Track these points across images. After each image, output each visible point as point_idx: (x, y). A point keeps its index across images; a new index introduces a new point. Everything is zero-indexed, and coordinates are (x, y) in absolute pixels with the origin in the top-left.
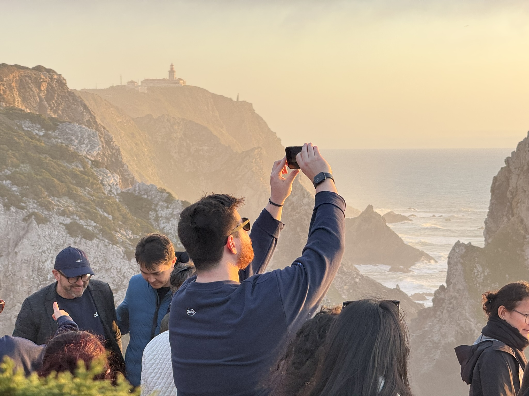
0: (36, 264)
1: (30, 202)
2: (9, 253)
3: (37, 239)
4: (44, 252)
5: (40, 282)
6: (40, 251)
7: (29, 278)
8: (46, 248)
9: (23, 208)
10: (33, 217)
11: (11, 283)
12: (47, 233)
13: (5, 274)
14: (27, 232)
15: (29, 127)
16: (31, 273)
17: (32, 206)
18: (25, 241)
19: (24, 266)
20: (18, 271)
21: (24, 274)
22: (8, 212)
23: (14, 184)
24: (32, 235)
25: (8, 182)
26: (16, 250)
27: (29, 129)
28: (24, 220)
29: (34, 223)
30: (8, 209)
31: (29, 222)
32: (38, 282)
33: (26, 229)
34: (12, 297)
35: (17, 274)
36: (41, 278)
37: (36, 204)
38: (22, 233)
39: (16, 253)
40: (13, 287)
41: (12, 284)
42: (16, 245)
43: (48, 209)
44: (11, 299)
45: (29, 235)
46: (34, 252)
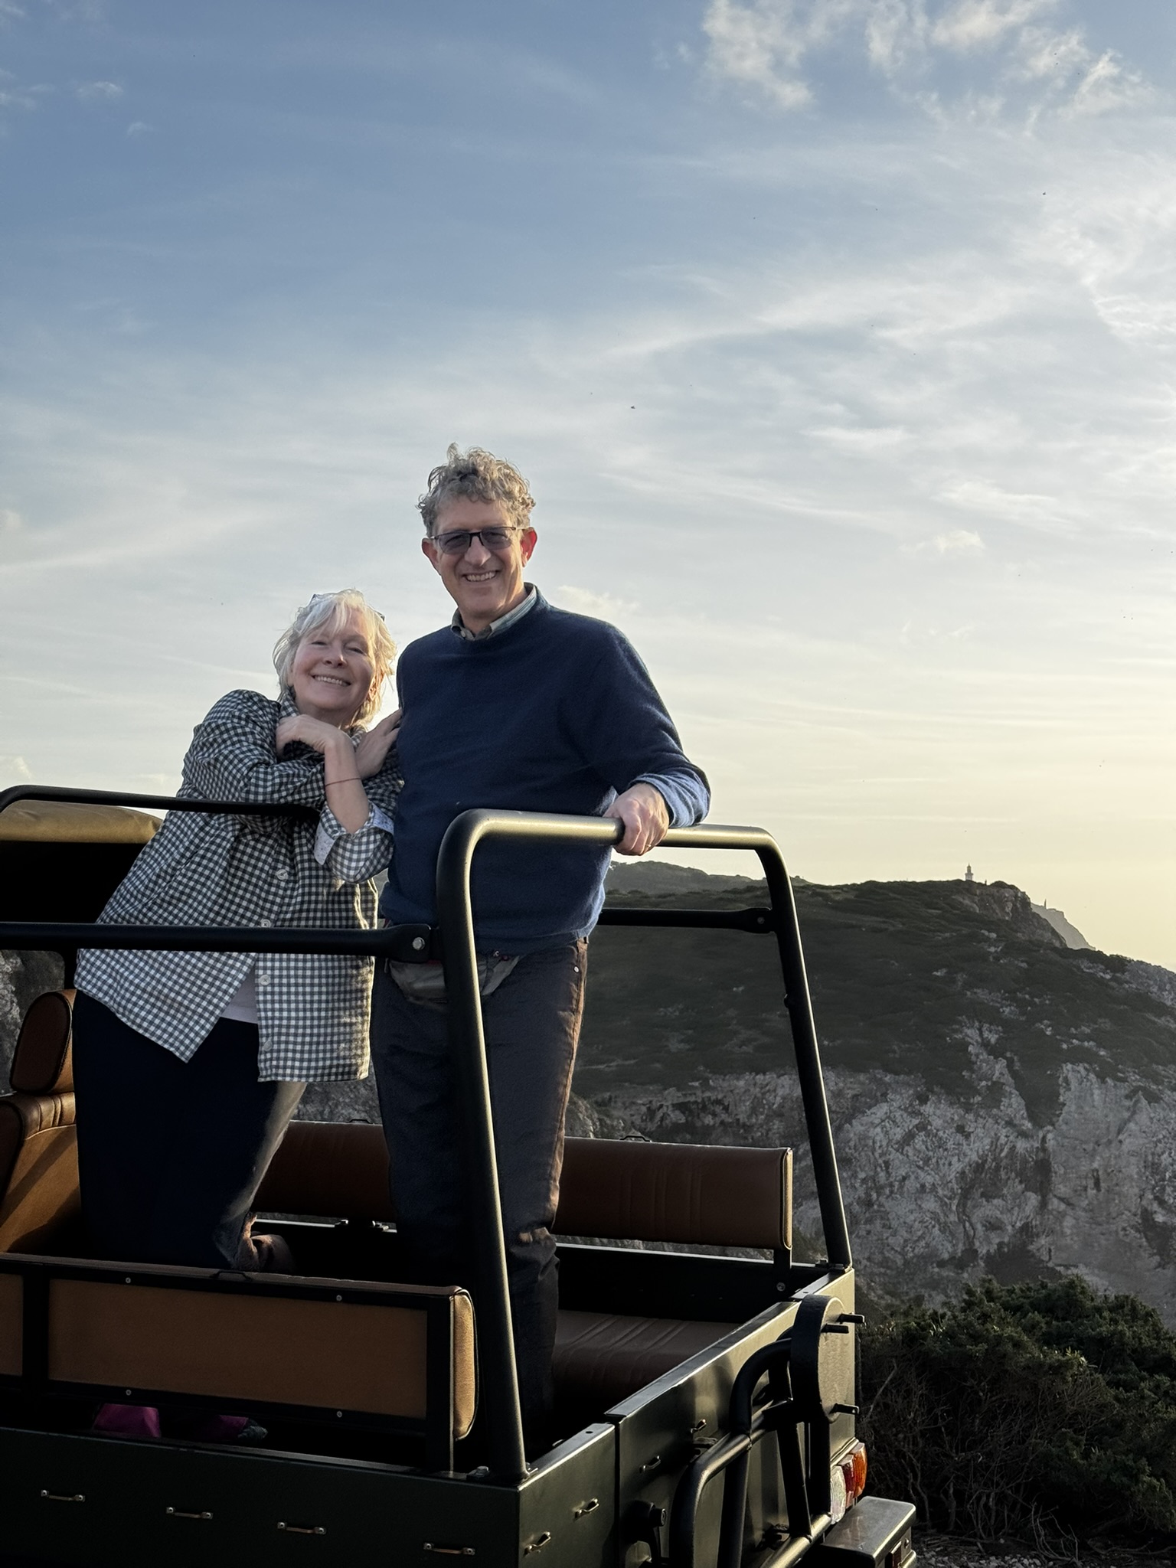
0: (1150, 1158)
1: (1129, 1072)
2: (1110, 1142)
3: (1149, 1123)
4: (1159, 1141)
5: (1156, 1183)
6: (1155, 1139)
7: (1141, 1177)
8: (1161, 1136)
9: (1123, 1080)
10: (1140, 1092)
11: (1114, 1182)
12: (1162, 1115)
13: (1106, 1171)
14: (1134, 1113)
15: (1089, 968)
16: (1143, 1170)
17: (1135, 1079)
18: (1132, 1125)
19: (1133, 1160)
20: (1125, 1167)
21: (1133, 1171)
22: (1103, 1086)
23: (1100, 1045)
24: (1143, 1118)
25: (1091, 1043)
26: (1120, 1137)
27: (1091, 971)
28: (1128, 1097)
29: (1144, 1102)
30: (1103, 1082)
31: (1134, 1099)
32: (1153, 1182)
33: (1132, 1109)
34: (1117, 1201)
35: (1123, 1170)
36: (1158, 1177)
37: (1139, 1075)
38: (1126, 1115)
39: (1121, 1142)
40: (1117, 1188)
41: (1117, 1185)
42: (1119, 1132)
43: (1157, 1082)
44: (1116, 1205)
45: (1137, 1117)
46: (1146, 1141)
